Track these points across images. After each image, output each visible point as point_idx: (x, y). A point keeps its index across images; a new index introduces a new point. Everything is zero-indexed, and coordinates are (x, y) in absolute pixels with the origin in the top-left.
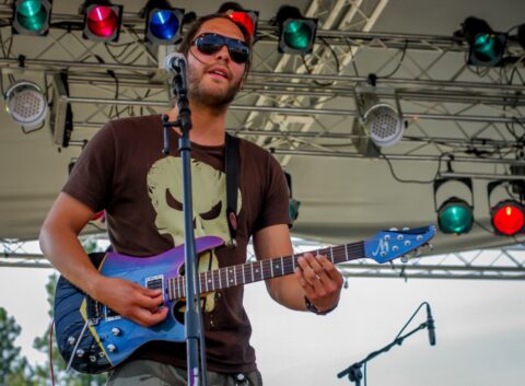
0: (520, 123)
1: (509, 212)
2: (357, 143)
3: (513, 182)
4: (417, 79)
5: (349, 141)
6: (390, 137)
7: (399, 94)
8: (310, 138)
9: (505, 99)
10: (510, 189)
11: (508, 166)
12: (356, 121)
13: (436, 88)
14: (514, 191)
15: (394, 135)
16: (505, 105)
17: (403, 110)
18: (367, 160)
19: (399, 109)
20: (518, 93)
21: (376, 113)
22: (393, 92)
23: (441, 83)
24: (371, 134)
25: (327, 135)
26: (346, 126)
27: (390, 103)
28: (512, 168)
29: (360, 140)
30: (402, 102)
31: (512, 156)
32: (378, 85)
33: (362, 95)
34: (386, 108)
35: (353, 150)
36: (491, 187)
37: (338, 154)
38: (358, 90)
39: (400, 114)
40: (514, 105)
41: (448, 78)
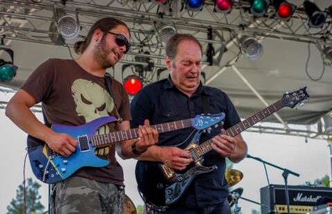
0: (143, 33)
1: (133, 81)
2: (52, 37)
3: (136, 66)
4: (88, 4)
5: (47, 35)
6: (71, 35)
7: (78, 11)
8: (26, 32)
9: (135, 19)
10: (134, 69)
11: (134, 56)
12: (52, 24)
13: (98, 9)
14: (136, 71)
15: (73, 34)
16: (134, 23)
17: (80, 20)
18: (57, 46)
19: (78, 20)
20: (143, 17)
21: (65, 20)
22: (74, 10)
23: (102, 7)
24: (61, 31)
25: (35, 31)
26: (46, 26)
27: (73, 16)
28: (136, 58)
29: (53, 35)
30: (79, 15)
31: (137, 51)
32: (67, 5)
33: (57, 9)
34: (71, 18)
35: (49, 40)
36: (124, 67)
37: (41, 42)
38: (55, 7)
39: (78, 22)
40: (140, 23)
41: (105, 4)
